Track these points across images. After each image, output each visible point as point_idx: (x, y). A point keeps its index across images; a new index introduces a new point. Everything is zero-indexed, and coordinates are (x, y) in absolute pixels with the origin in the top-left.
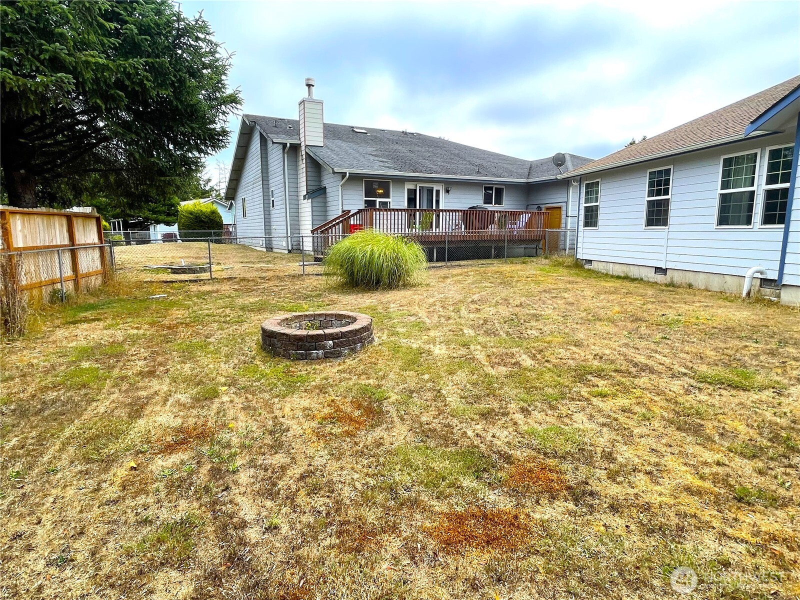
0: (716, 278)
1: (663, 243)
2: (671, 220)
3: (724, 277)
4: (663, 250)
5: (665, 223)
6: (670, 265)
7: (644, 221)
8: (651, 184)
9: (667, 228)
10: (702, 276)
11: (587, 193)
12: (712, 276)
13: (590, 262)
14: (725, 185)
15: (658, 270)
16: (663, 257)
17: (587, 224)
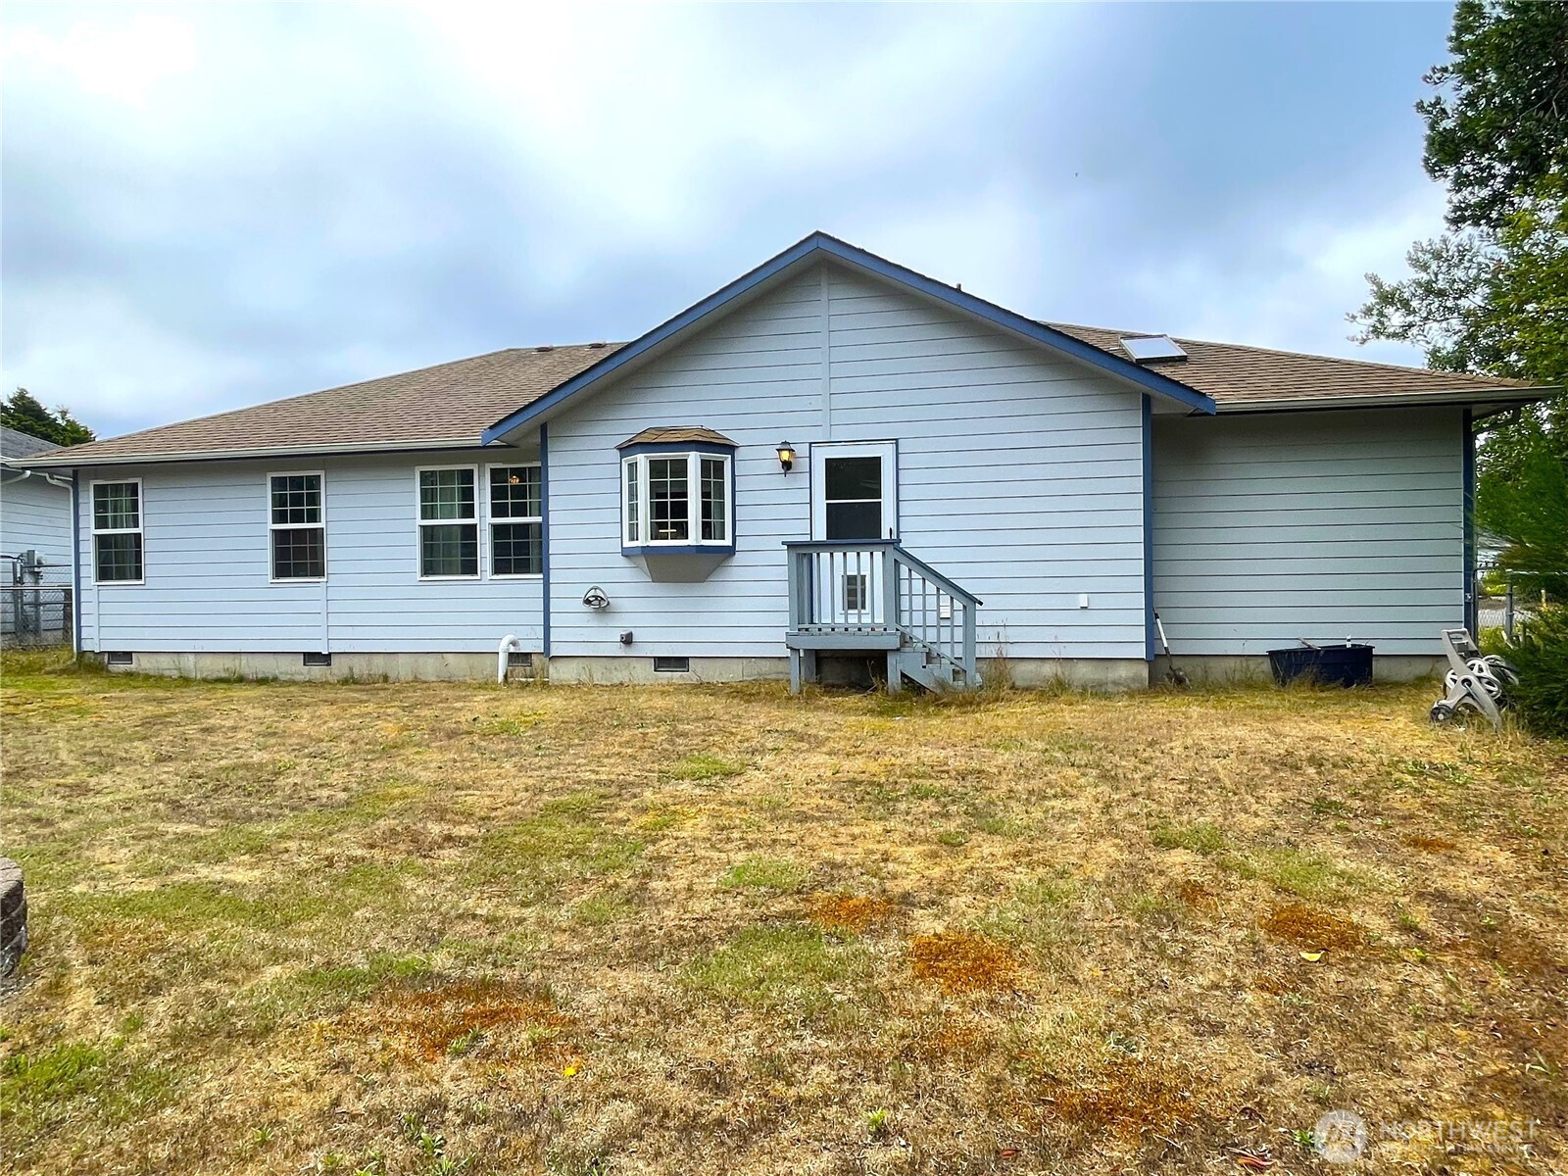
0: (431, 659)
1: (319, 607)
2: (330, 567)
3: (443, 657)
4: (320, 620)
5: (317, 570)
6: (335, 647)
7: (269, 568)
8: (278, 501)
9: (325, 580)
10: (402, 659)
11: (100, 506)
12: (422, 659)
13: (127, 656)
14: (427, 513)
15: (311, 657)
16: (320, 633)
17: (104, 574)
